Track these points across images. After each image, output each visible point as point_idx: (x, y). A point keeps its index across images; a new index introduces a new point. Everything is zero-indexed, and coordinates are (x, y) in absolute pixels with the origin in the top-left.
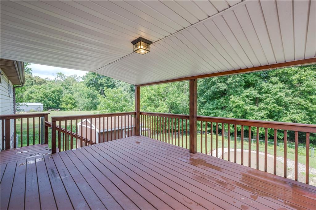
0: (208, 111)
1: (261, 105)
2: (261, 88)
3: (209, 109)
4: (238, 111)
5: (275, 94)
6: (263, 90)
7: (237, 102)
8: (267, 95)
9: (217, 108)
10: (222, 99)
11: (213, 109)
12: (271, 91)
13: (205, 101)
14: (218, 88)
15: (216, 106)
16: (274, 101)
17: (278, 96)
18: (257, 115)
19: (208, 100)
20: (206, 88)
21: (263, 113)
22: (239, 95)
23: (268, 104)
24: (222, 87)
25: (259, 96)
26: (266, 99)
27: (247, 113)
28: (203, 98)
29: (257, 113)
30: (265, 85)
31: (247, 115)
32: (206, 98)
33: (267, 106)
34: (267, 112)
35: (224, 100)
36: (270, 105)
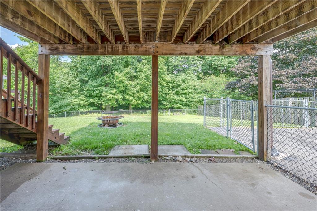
0: (92, 89)
1: (136, 82)
2: (137, 68)
3: (93, 86)
4: (121, 86)
5: (145, 72)
6: (138, 69)
7: (120, 77)
8: (141, 73)
9: (101, 85)
10: (106, 76)
11: (97, 87)
12: (143, 71)
13: (88, 79)
14: (104, 62)
15: (100, 83)
16: (145, 77)
17: (147, 73)
18: (134, 90)
19: (91, 79)
20: (90, 64)
21: (138, 88)
22: (121, 72)
23: (141, 80)
24: (108, 62)
25: (135, 74)
26: (140, 76)
27: (127, 89)
28: (85, 76)
29: (134, 88)
30: (139, 65)
31: (127, 90)
32: (88, 76)
33: (140, 82)
34: (141, 86)
35: (108, 77)
36: (142, 81)
